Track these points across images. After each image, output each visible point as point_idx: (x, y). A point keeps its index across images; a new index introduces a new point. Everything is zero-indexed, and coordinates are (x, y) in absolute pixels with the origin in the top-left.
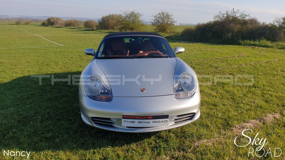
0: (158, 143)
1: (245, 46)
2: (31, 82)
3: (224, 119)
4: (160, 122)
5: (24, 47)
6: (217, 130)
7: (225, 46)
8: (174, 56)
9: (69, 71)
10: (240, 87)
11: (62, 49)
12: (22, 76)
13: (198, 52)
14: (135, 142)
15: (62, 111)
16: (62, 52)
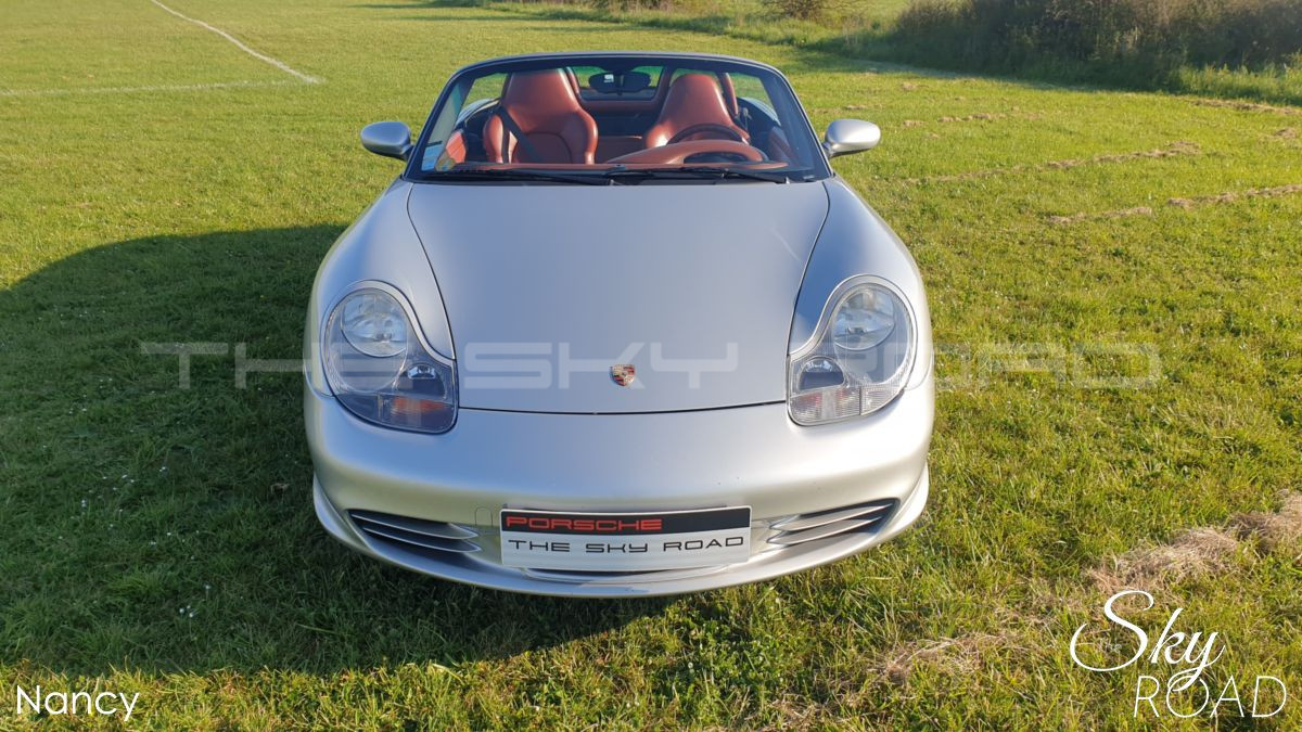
0: (696, 643)
1: (1202, 100)
2: (128, 277)
3: (1057, 513)
4: (706, 544)
5: (132, 90)
6: (1009, 576)
7: (1101, 98)
8: (821, 173)
9: (320, 221)
10: (1158, 331)
11: (312, 99)
12: (93, 243)
13: (966, 130)
14: (578, 636)
15: (244, 442)
16: (308, 117)
